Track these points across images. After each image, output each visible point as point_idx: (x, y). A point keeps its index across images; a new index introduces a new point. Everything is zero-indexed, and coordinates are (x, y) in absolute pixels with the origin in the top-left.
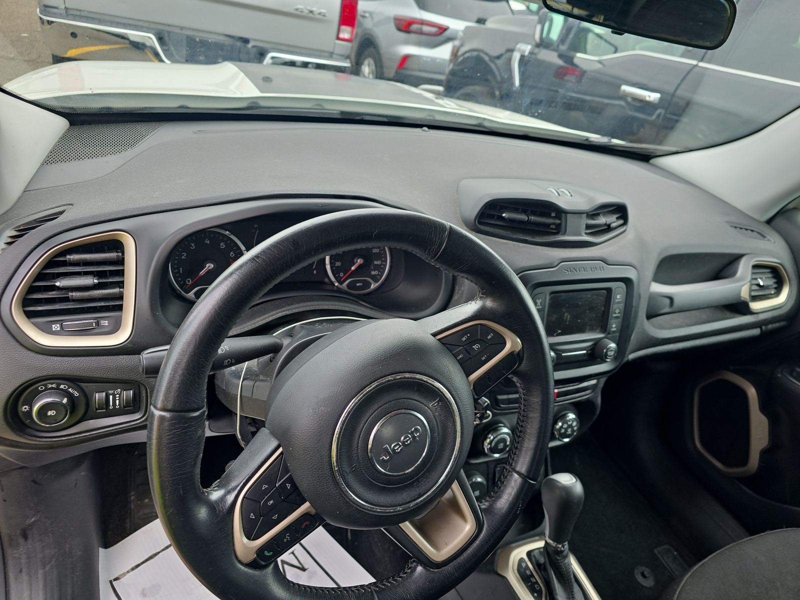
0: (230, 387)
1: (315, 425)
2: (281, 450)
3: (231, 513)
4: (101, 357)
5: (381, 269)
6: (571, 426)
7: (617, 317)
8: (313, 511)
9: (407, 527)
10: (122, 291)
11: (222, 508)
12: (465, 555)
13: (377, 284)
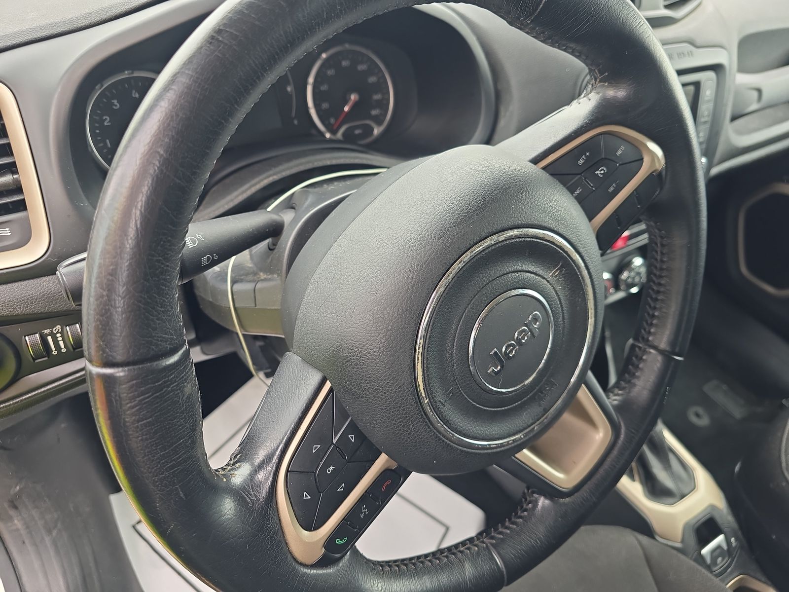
0: (219, 298)
1: (383, 341)
2: (328, 385)
3: (272, 500)
4: (13, 284)
5: (384, 104)
6: (638, 274)
7: (705, 122)
8: (394, 465)
9: (527, 455)
10: (17, 178)
11: (256, 496)
12: (601, 471)
13: (382, 128)
